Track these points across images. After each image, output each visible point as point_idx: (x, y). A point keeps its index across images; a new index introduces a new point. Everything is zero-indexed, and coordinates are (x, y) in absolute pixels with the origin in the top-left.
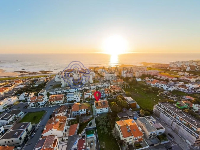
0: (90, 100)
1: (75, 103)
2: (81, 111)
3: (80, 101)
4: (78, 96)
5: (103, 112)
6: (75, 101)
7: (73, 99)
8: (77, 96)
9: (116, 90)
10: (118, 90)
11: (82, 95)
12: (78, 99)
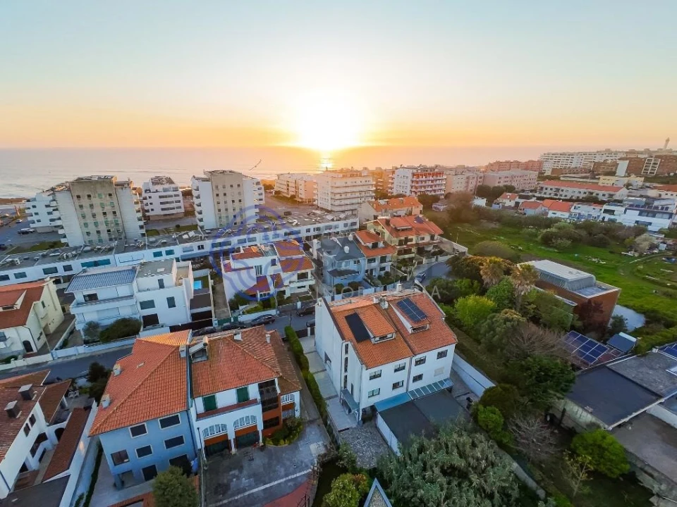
0: (266, 304)
1: (146, 335)
2: (211, 408)
3: (194, 316)
4: (170, 279)
5: (414, 386)
6: (152, 321)
7: (128, 310)
8: (162, 285)
9: (414, 239)
10: (427, 239)
11: (205, 285)
12: (171, 302)
